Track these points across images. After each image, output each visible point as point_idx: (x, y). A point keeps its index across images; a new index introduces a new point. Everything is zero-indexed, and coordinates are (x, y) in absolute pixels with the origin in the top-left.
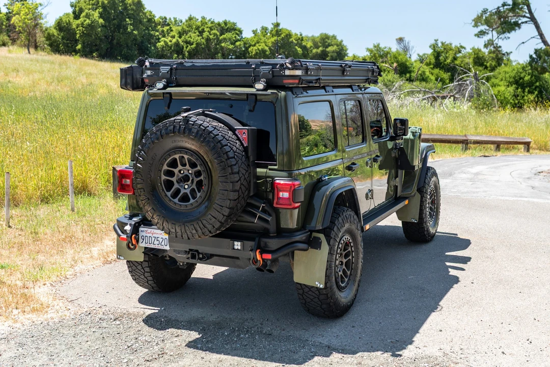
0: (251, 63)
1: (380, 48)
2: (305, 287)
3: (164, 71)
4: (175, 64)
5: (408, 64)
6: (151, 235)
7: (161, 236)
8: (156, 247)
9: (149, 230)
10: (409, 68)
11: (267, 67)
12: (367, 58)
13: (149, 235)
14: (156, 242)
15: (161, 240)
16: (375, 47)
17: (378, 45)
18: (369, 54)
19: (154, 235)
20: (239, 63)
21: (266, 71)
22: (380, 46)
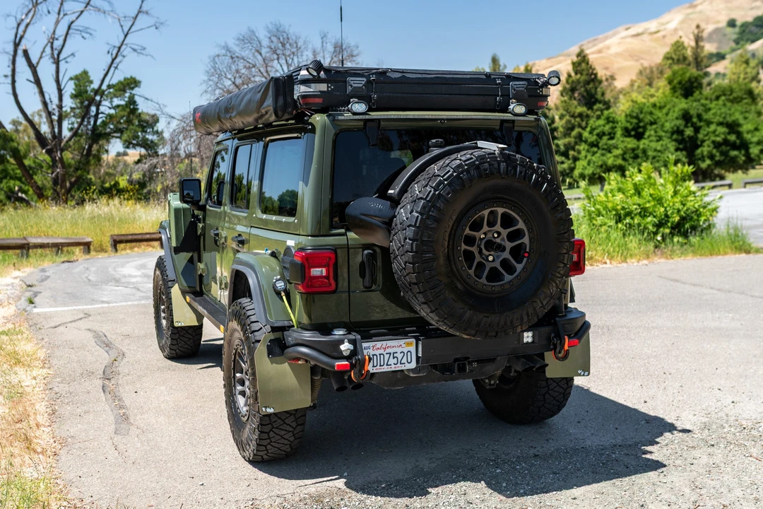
0: (492, 77)
2: (552, 382)
3: (356, 85)
4: (373, 74)
6: (382, 351)
7: (399, 350)
8: (393, 368)
9: (379, 344)
11: (521, 83)
13: (377, 352)
14: (392, 361)
15: (400, 356)
19: (388, 351)
20: (476, 76)
21: (521, 89)
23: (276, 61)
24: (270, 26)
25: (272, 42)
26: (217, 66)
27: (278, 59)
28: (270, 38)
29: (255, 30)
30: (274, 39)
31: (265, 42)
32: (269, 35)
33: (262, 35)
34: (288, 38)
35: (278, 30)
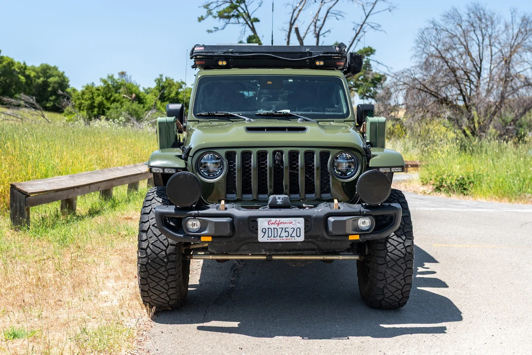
1: (114, 79)
5: (141, 95)
10: (142, 99)
12: (100, 89)
16: (109, 77)
17: (112, 76)
18: (103, 85)
22: (114, 77)
23: (473, 32)
24: (470, 5)
25: (470, 17)
26: (424, 36)
27: (474, 31)
28: (469, 14)
29: (457, 8)
30: (472, 15)
31: (465, 17)
32: (468, 12)
33: (463, 12)
34: (484, 14)
35: (476, 8)
